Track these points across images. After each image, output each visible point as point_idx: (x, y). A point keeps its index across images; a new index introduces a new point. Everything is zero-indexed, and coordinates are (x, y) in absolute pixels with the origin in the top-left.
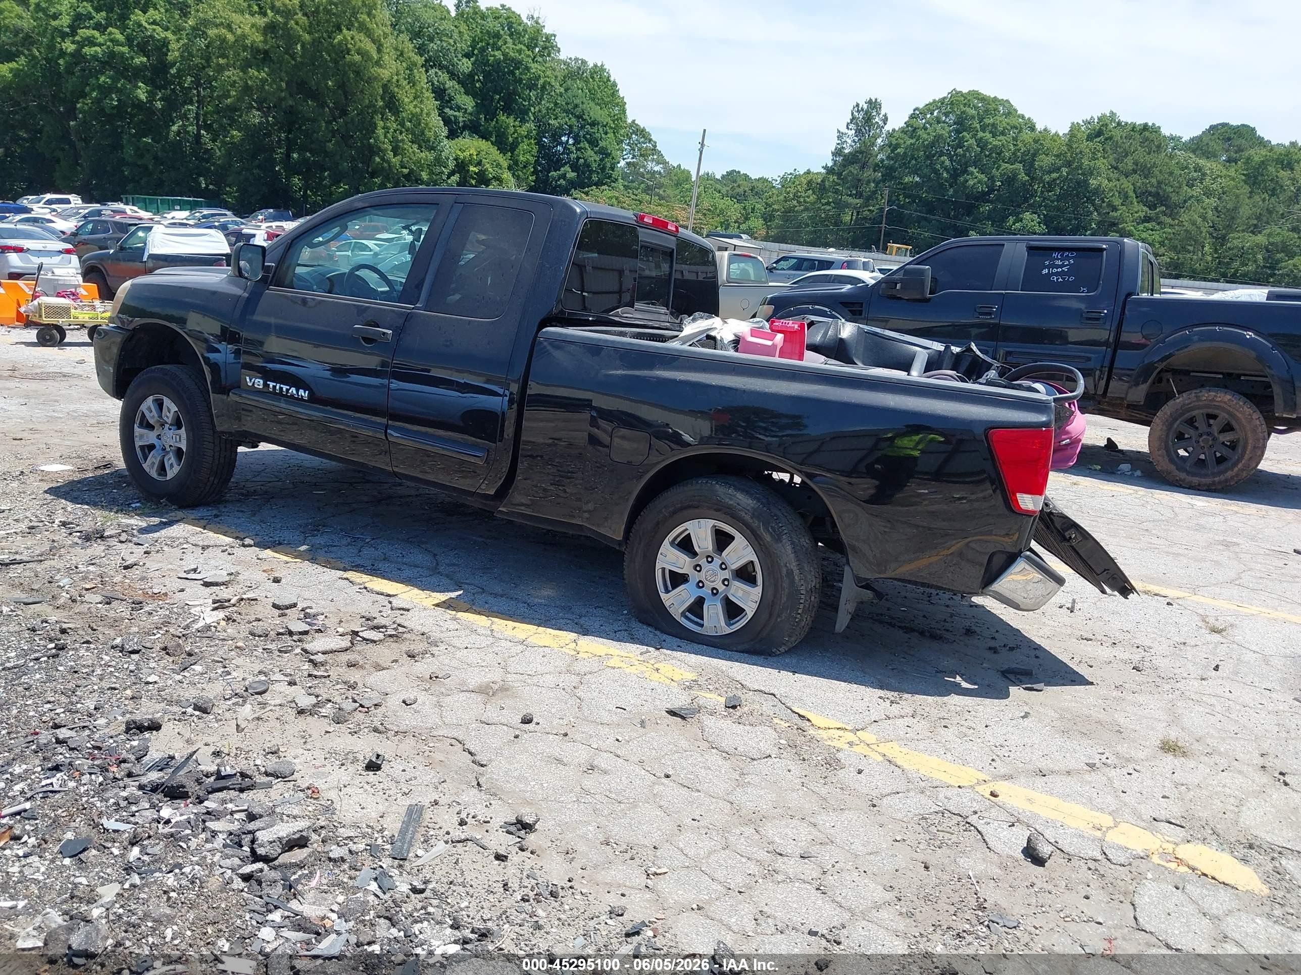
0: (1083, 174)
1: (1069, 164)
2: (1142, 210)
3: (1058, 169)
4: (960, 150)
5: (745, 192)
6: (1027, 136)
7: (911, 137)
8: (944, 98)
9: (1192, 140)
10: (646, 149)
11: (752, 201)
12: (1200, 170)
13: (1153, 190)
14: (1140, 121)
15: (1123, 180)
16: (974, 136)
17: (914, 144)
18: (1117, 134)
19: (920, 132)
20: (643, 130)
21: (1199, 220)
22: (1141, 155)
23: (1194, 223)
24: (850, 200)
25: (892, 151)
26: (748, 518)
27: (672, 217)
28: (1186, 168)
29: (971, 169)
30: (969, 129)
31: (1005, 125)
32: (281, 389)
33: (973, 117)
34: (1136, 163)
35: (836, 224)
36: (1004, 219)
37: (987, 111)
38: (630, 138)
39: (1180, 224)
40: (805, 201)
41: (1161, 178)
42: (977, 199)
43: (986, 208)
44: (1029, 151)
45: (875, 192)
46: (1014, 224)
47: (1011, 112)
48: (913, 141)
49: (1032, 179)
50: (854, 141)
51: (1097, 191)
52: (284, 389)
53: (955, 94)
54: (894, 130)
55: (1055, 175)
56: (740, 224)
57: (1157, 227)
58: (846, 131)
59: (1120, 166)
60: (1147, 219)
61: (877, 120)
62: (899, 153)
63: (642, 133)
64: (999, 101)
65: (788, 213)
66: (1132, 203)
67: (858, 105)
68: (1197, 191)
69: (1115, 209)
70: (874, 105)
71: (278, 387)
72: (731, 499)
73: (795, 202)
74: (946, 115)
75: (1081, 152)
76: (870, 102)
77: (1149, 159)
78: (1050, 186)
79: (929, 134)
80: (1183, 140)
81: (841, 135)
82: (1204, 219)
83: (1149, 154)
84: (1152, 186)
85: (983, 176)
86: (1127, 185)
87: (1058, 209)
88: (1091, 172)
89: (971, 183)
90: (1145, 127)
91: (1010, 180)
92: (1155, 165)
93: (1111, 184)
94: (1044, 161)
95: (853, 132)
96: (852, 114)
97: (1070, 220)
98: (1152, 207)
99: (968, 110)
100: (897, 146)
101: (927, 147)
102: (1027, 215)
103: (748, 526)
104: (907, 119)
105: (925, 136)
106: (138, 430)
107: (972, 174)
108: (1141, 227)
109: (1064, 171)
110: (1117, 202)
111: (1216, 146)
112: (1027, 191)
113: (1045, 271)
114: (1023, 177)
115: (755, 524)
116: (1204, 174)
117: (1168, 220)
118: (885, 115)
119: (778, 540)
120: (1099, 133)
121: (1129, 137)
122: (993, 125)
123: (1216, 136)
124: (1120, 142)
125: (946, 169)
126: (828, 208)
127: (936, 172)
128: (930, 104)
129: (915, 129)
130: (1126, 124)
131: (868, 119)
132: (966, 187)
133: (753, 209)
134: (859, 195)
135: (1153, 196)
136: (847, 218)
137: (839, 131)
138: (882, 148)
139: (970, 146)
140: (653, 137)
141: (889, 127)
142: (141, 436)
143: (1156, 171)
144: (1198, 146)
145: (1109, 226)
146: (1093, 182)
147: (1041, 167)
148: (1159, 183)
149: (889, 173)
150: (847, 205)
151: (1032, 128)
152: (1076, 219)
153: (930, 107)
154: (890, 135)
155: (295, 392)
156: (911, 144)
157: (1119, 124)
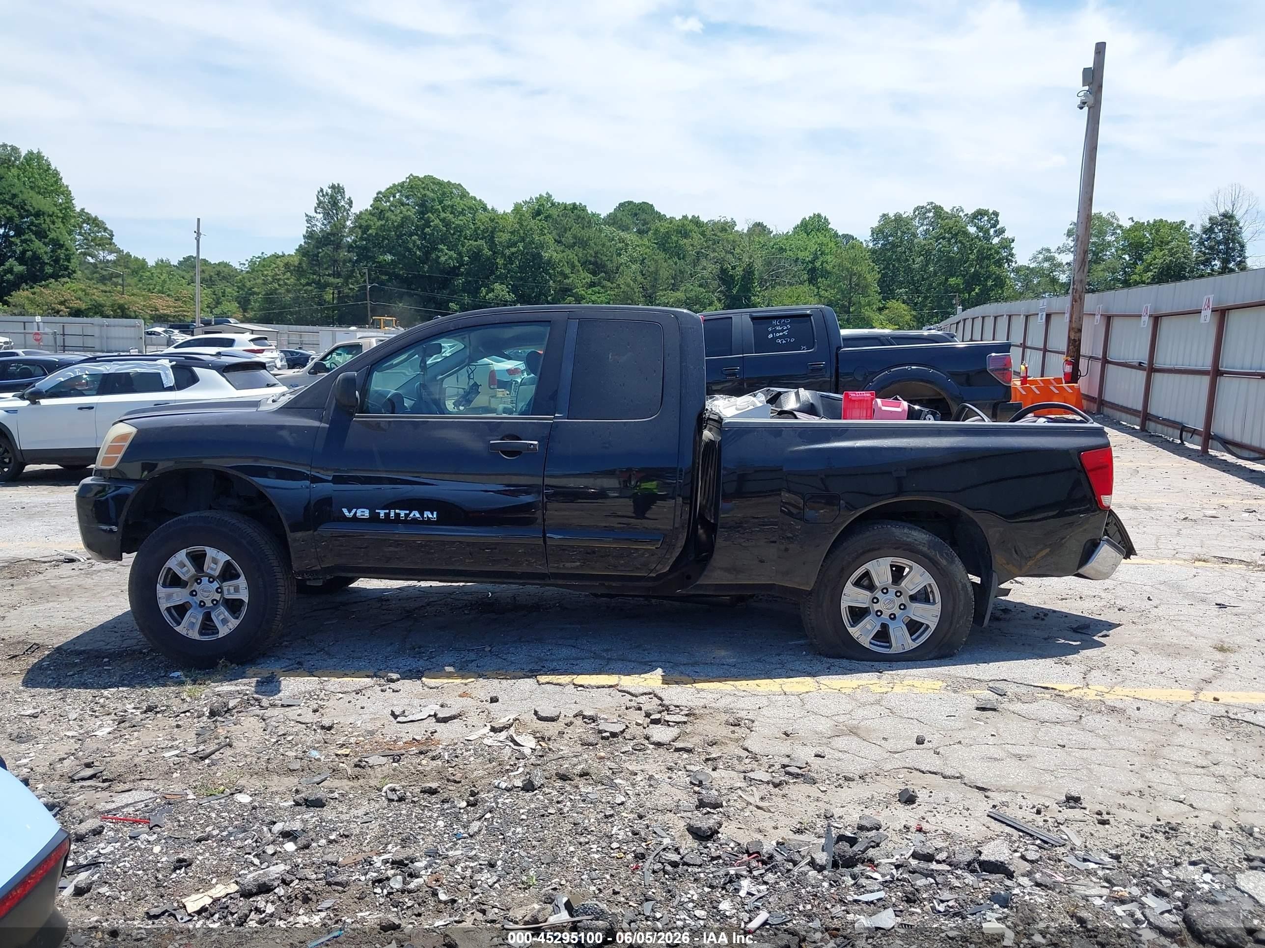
0: (536, 248)
1: (523, 240)
2: (589, 278)
3: (514, 244)
4: (427, 230)
5: (211, 277)
6: (481, 215)
7: (379, 219)
8: (403, 183)
9: (609, 216)
10: (102, 238)
11: (220, 286)
12: (623, 242)
13: (593, 259)
14: (569, 201)
15: (568, 252)
16: (438, 216)
17: (384, 226)
18: (554, 212)
19: (388, 214)
20: (96, 219)
21: (632, 283)
22: (576, 229)
23: (628, 286)
24: (331, 280)
25: (364, 232)
26: (925, 549)
27: (150, 306)
28: (613, 240)
29: (441, 246)
30: (433, 210)
31: (463, 206)
32: (397, 515)
33: (433, 200)
34: (575, 237)
35: (320, 304)
36: (477, 290)
37: (444, 194)
38: (81, 227)
39: (619, 286)
40: (286, 284)
41: (596, 249)
42: (448, 273)
43: (460, 281)
44: (487, 228)
45: (353, 271)
46: (487, 294)
47: (464, 195)
48: (383, 222)
49: (494, 253)
50: (323, 224)
51: (549, 262)
52: (402, 515)
53: (413, 179)
54: (361, 213)
55: (513, 250)
56: (212, 309)
57: (602, 290)
58: (315, 215)
59: (563, 240)
60: (592, 285)
61: (343, 203)
62: (371, 234)
63: (95, 222)
64: (453, 185)
65: (270, 298)
66: (579, 271)
67: (322, 190)
68: (624, 259)
69: (566, 277)
70: (337, 189)
71: (392, 514)
72: (908, 537)
73: (276, 285)
74: (407, 197)
75: (531, 229)
76: (333, 187)
77: (585, 234)
78: (510, 260)
79: (396, 216)
80: (602, 217)
81: (309, 219)
82: (635, 281)
83: (583, 229)
84: (591, 256)
85: (452, 253)
86: (571, 255)
87: (521, 279)
88: (542, 246)
89: (443, 259)
90: (574, 207)
91: (476, 256)
92: (589, 239)
93: (559, 256)
94: (503, 237)
95: (322, 215)
96: (318, 198)
97: (533, 289)
98: (594, 274)
99: (428, 193)
100: (368, 227)
101: (397, 228)
102: (497, 286)
103: (925, 555)
104: (372, 202)
105: (393, 217)
106: (161, 591)
107: (442, 250)
108: (590, 291)
109: (521, 246)
110: (567, 271)
111: (628, 220)
112: (493, 264)
113: (771, 336)
114: (487, 252)
115: (932, 553)
116: (627, 245)
117: (609, 284)
118: (350, 199)
119: (952, 562)
120: (538, 213)
121: (565, 216)
122: (452, 207)
123: (626, 212)
124: (558, 219)
125: (419, 248)
126: (310, 288)
127: (409, 250)
128: (391, 188)
129: (382, 211)
130: (559, 204)
131: (334, 203)
132: (439, 263)
133: (224, 293)
134: (337, 275)
135: (593, 264)
136: (328, 297)
137: (307, 215)
138: (352, 230)
139: (436, 226)
140: (108, 226)
141: (356, 209)
142: (169, 597)
143: (591, 243)
144: (613, 220)
145: (565, 292)
146: (546, 255)
147: (501, 243)
148: (596, 253)
149: (364, 253)
150: (327, 285)
151: (485, 209)
152: (537, 287)
153: (392, 191)
154: (359, 217)
155: (418, 515)
156: (382, 225)
157: (553, 204)
